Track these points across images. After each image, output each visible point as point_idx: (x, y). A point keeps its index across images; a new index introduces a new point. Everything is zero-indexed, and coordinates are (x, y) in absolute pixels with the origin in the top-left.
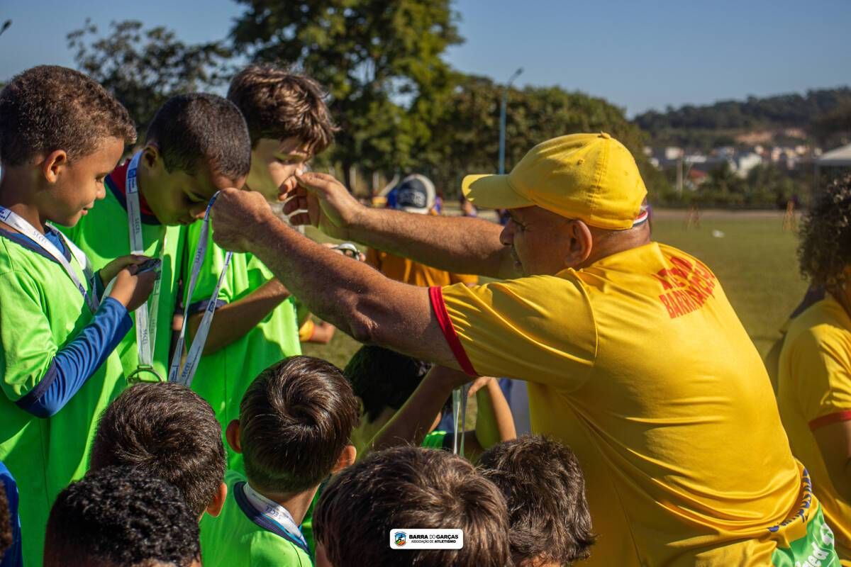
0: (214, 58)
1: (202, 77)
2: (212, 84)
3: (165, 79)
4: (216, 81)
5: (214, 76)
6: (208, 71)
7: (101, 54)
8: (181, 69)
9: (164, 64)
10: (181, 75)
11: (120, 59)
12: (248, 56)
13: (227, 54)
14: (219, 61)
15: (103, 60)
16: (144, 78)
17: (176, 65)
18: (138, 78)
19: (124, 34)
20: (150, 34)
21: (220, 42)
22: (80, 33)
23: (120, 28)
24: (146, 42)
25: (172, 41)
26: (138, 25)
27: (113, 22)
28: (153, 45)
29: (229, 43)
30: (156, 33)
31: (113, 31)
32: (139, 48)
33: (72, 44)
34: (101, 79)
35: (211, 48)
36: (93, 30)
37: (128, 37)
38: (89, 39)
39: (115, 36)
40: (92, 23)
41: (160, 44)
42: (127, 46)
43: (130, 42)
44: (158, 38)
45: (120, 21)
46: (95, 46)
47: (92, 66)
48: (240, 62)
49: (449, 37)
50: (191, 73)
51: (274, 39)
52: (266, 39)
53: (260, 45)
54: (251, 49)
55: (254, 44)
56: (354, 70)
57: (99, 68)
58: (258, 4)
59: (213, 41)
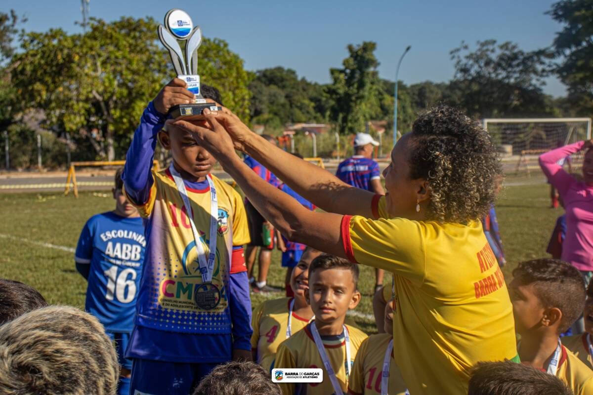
0: (543, 59)
1: (535, 72)
2: (542, 76)
3: (511, 74)
4: (545, 74)
5: (543, 71)
6: (539, 67)
7: (471, 62)
8: (521, 68)
9: (510, 66)
10: (521, 72)
11: (482, 64)
12: (565, 56)
13: (552, 56)
14: (547, 61)
15: (472, 65)
16: (497, 75)
17: (518, 65)
18: (493, 75)
19: (485, 48)
20: (501, 47)
21: (547, 49)
22: (458, 50)
23: (483, 45)
24: (499, 52)
25: (516, 51)
26: (494, 42)
27: (478, 42)
28: (504, 54)
29: (553, 49)
30: (505, 46)
31: (478, 47)
32: (494, 57)
33: (453, 58)
34: (470, 78)
35: (541, 53)
36: (466, 47)
37: (487, 50)
38: (463, 53)
39: (479, 50)
40: (465, 43)
41: (508, 53)
42: (487, 56)
43: (489, 53)
44: (507, 49)
45: (482, 40)
46: (467, 57)
47: (465, 70)
48: (560, 61)
50: (528, 70)
51: (584, 44)
52: (578, 44)
53: (574, 49)
54: (568, 52)
55: (570, 48)
57: (469, 70)
58: (574, 22)
59: (542, 48)
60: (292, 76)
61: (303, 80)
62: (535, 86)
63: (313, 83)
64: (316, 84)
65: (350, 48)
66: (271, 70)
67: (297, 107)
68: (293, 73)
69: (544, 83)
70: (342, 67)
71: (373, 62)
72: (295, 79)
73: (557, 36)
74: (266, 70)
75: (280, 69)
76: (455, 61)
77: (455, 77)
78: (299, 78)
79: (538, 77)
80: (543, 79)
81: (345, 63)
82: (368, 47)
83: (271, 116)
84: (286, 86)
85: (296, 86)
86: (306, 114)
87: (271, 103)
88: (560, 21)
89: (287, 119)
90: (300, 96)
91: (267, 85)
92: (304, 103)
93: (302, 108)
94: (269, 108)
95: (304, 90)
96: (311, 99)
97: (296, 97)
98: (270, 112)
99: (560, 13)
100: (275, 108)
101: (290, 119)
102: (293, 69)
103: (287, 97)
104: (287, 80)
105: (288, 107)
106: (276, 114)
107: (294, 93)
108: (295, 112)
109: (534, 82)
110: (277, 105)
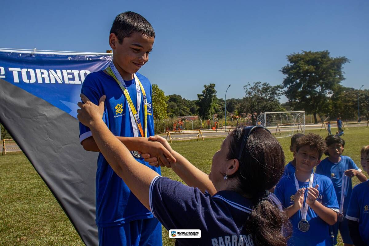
0: (279, 89)
1: (276, 94)
2: (278, 95)
3: (267, 95)
4: (280, 95)
5: (279, 93)
6: (278, 92)
7: (252, 90)
8: (271, 92)
9: (267, 92)
10: (271, 94)
11: (256, 91)
12: (288, 88)
13: (282, 88)
14: (280, 90)
15: (252, 92)
16: (262, 95)
17: (269, 92)
18: (260, 95)
19: (257, 85)
20: (263, 85)
21: (280, 85)
22: (247, 86)
23: (256, 84)
24: (262, 86)
25: (268, 86)
26: (260, 83)
27: (254, 83)
30: (264, 84)
31: (254, 85)
32: (260, 88)
33: (245, 88)
34: (252, 96)
35: (278, 87)
36: (250, 85)
37: (258, 86)
38: (248, 87)
39: (255, 86)
40: (249, 83)
41: (265, 86)
42: (258, 88)
43: (258, 87)
44: (265, 85)
45: (256, 82)
46: (250, 89)
47: (249, 93)
48: (286, 89)
49: (342, 78)
50: (273, 93)
51: (294, 83)
52: (292, 83)
53: (291, 85)
54: (288, 86)
55: (289, 84)
56: (316, 89)
57: (251, 94)
58: (290, 75)
59: (278, 85)
61: (184, 99)
62: (276, 99)
63: (188, 100)
64: (189, 100)
65: (205, 86)
66: (171, 95)
67: (182, 110)
68: (180, 96)
69: (280, 98)
70: (202, 94)
71: (214, 92)
72: (181, 99)
73: (284, 80)
75: (175, 95)
76: (245, 90)
77: (246, 96)
78: (183, 99)
79: (277, 96)
80: (279, 97)
81: (204, 92)
82: (212, 86)
83: (172, 114)
84: (178, 102)
85: (181, 102)
86: (186, 112)
87: (172, 109)
88: (285, 74)
89: (178, 115)
90: (183, 105)
91: (170, 102)
92: (185, 108)
93: (184, 110)
94: (171, 110)
95: (185, 103)
96: (187, 106)
97: (181, 106)
98: (171, 112)
99: (285, 71)
100: (174, 111)
101: (180, 115)
102: (180, 95)
103: (178, 106)
104: (178, 99)
105: (179, 110)
106: (174, 112)
107: (181, 104)
108: (181, 112)
109: (276, 98)
110: (174, 109)
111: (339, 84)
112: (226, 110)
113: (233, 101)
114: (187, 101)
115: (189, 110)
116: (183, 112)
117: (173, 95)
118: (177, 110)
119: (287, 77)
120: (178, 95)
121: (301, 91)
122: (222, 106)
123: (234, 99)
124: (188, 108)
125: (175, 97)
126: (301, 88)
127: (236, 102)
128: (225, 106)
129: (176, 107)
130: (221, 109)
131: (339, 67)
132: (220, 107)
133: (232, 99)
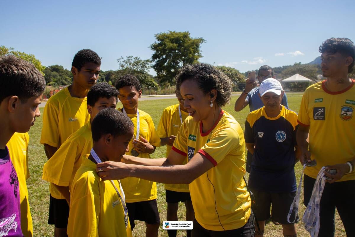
0: (148, 63)
1: (146, 67)
2: (148, 68)
3: (138, 68)
4: (149, 68)
5: (148, 67)
6: (147, 66)
7: (125, 63)
8: (141, 65)
9: (138, 65)
10: (141, 67)
11: (128, 64)
12: (155, 62)
13: (151, 62)
14: (150, 63)
15: (125, 65)
16: (134, 68)
17: (140, 65)
18: (132, 68)
19: (129, 59)
20: (135, 59)
21: (150, 59)
22: (120, 59)
23: (128, 58)
24: (134, 60)
25: (139, 60)
26: (132, 57)
27: (127, 56)
28: (135, 61)
29: (151, 59)
30: (136, 58)
32: (132, 62)
33: (118, 61)
34: (124, 69)
35: (148, 61)
36: (123, 58)
37: (130, 59)
38: (122, 60)
39: (127, 59)
40: (122, 57)
41: (136, 60)
42: (130, 61)
43: (130, 60)
44: (136, 59)
45: (128, 56)
46: (123, 62)
47: (123, 66)
48: (154, 63)
49: (200, 56)
50: (144, 66)
51: (161, 58)
52: (159, 58)
53: (158, 59)
54: (156, 60)
55: (157, 59)
56: (179, 64)
57: (124, 66)
58: (157, 51)
59: (148, 59)
60: (62, 68)
61: (66, 70)
62: (146, 72)
66: (54, 66)
67: (64, 79)
68: (62, 67)
69: (149, 71)
73: (152, 55)
74: (52, 66)
75: (57, 66)
76: (119, 63)
77: (119, 68)
78: (64, 69)
80: (148, 69)
83: (54, 83)
84: (60, 72)
85: (63, 72)
86: (67, 82)
87: (54, 78)
88: (153, 50)
89: (60, 84)
90: (65, 75)
91: (52, 71)
92: (67, 78)
93: (66, 80)
94: (53, 80)
95: (66, 73)
96: (69, 76)
97: (63, 76)
98: (54, 81)
99: (153, 48)
100: (56, 80)
101: (61, 84)
102: (62, 65)
103: (60, 76)
104: (60, 70)
105: (61, 79)
106: (56, 82)
107: (63, 74)
108: (63, 81)
109: (146, 70)
110: (56, 79)
111: (198, 61)
112: (105, 80)
113: (111, 72)
114: (68, 71)
115: (70, 80)
116: (65, 81)
117: (55, 65)
118: (59, 79)
119: (155, 53)
120: (60, 66)
121: (167, 65)
122: (101, 76)
123: (112, 71)
124: (69, 78)
125: (57, 67)
126: (167, 62)
127: (114, 73)
128: (104, 77)
129: (58, 76)
130: (100, 79)
131: (197, 46)
132: (100, 78)
133: (110, 71)
